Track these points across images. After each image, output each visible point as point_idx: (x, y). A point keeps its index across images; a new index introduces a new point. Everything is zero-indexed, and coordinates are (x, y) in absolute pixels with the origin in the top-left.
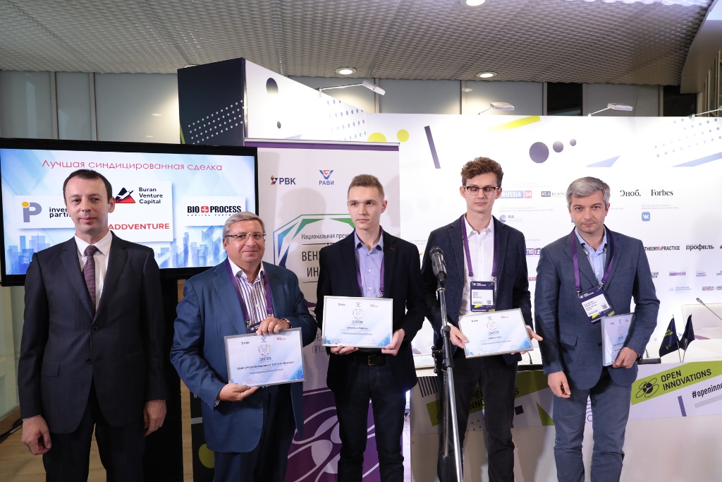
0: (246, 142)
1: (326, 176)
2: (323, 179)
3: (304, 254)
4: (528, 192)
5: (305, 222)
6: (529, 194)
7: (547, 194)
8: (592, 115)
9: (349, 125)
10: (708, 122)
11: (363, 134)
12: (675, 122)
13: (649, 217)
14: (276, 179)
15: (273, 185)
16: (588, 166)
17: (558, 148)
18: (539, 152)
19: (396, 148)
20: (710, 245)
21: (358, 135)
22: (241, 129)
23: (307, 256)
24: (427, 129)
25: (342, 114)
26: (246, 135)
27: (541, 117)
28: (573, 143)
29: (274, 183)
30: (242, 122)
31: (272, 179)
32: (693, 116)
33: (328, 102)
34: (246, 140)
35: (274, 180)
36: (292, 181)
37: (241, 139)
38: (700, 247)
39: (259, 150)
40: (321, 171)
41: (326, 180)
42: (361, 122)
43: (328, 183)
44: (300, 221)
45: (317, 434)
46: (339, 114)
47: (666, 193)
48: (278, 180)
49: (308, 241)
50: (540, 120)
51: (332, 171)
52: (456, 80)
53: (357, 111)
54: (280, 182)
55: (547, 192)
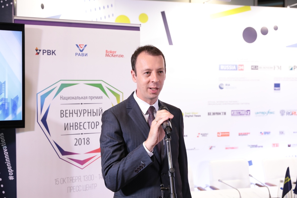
0: (15, 20)
1: (81, 49)
2: (79, 52)
3: (62, 112)
5: (63, 86)
6: (242, 67)
7: (255, 68)
8: (291, 7)
9: (100, 8)
11: (111, 16)
14: (40, 50)
15: (37, 55)
16: (287, 47)
17: (265, 32)
18: (250, 35)
19: (137, 29)
21: (107, 17)
22: (11, 9)
24: (163, 14)
26: (15, 14)
27: (252, 7)
28: (276, 28)
29: (38, 54)
30: (11, 3)
31: (37, 50)
34: (15, 18)
35: (38, 51)
37: (11, 17)
40: (77, 45)
41: (81, 53)
42: (110, 6)
43: (83, 55)
44: (59, 85)
48: (42, 52)
49: (65, 101)
50: (250, 9)
51: (86, 46)
54: (43, 53)
55: (256, 66)
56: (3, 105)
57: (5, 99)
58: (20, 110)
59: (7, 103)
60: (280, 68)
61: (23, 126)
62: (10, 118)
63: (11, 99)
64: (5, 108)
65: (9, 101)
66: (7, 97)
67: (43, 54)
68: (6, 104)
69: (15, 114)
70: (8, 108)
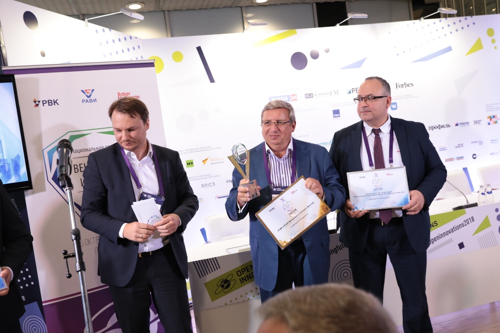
0: (5, 71)
1: (88, 95)
2: (86, 98)
3: (76, 167)
4: (294, 95)
6: (295, 97)
7: (310, 96)
8: (340, 25)
9: (123, 51)
10: (434, 23)
11: (139, 58)
12: (408, 25)
13: (396, 106)
14: (39, 102)
15: (37, 107)
16: (342, 69)
17: (315, 56)
18: (299, 60)
19: (151, 65)
20: (447, 124)
23: (79, 168)
24: (199, 49)
25: (114, 41)
26: (5, 64)
27: (298, 31)
28: (327, 51)
29: (37, 105)
31: (35, 102)
32: (422, 19)
33: (97, 31)
34: (4, 68)
35: (37, 103)
36: (55, 102)
38: (440, 127)
39: (16, 76)
40: (82, 91)
41: (88, 99)
42: (136, 48)
43: (91, 101)
44: (67, 137)
45: (109, 325)
46: (111, 42)
47: (408, 85)
48: (41, 103)
49: (78, 155)
50: (296, 33)
51: (93, 90)
52: (236, 7)
53: (131, 38)
54: (43, 103)
55: (310, 94)
56: (3, 167)
57: (4, 160)
58: (23, 170)
59: (7, 163)
60: (337, 93)
61: (31, 188)
62: (13, 180)
63: (11, 159)
64: (5, 170)
65: (9, 161)
66: (5, 158)
67: (43, 106)
68: (6, 165)
69: (19, 175)
70: (9, 170)
